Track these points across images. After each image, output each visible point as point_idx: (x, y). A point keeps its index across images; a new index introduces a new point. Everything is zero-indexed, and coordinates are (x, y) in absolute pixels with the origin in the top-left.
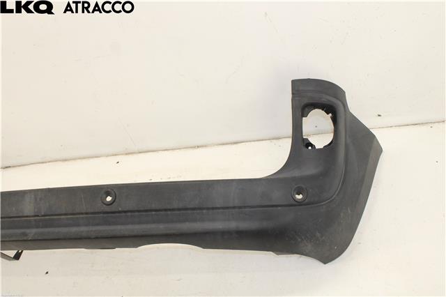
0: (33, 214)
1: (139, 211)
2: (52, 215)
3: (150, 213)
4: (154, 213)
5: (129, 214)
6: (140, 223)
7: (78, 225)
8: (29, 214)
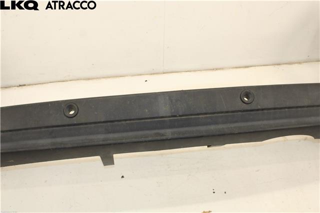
0: (170, 115)
1: (275, 109)
2: (191, 115)
3: (283, 110)
4: (287, 110)
5: (266, 111)
6: (275, 119)
7: (216, 123)
8: (164, 115)
